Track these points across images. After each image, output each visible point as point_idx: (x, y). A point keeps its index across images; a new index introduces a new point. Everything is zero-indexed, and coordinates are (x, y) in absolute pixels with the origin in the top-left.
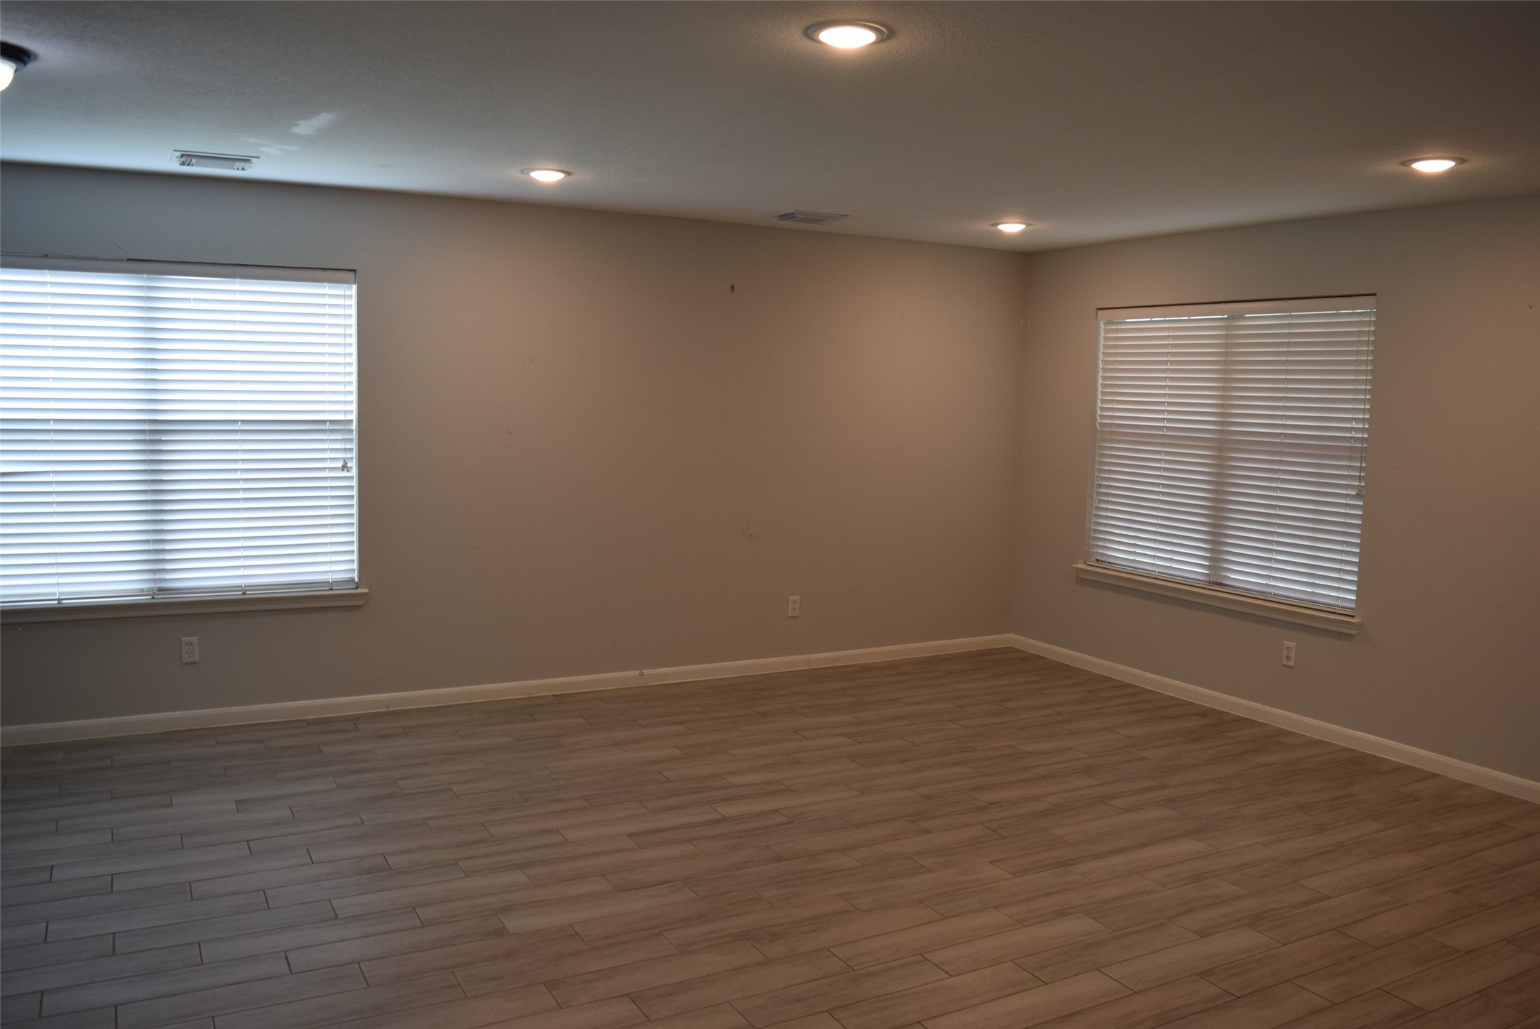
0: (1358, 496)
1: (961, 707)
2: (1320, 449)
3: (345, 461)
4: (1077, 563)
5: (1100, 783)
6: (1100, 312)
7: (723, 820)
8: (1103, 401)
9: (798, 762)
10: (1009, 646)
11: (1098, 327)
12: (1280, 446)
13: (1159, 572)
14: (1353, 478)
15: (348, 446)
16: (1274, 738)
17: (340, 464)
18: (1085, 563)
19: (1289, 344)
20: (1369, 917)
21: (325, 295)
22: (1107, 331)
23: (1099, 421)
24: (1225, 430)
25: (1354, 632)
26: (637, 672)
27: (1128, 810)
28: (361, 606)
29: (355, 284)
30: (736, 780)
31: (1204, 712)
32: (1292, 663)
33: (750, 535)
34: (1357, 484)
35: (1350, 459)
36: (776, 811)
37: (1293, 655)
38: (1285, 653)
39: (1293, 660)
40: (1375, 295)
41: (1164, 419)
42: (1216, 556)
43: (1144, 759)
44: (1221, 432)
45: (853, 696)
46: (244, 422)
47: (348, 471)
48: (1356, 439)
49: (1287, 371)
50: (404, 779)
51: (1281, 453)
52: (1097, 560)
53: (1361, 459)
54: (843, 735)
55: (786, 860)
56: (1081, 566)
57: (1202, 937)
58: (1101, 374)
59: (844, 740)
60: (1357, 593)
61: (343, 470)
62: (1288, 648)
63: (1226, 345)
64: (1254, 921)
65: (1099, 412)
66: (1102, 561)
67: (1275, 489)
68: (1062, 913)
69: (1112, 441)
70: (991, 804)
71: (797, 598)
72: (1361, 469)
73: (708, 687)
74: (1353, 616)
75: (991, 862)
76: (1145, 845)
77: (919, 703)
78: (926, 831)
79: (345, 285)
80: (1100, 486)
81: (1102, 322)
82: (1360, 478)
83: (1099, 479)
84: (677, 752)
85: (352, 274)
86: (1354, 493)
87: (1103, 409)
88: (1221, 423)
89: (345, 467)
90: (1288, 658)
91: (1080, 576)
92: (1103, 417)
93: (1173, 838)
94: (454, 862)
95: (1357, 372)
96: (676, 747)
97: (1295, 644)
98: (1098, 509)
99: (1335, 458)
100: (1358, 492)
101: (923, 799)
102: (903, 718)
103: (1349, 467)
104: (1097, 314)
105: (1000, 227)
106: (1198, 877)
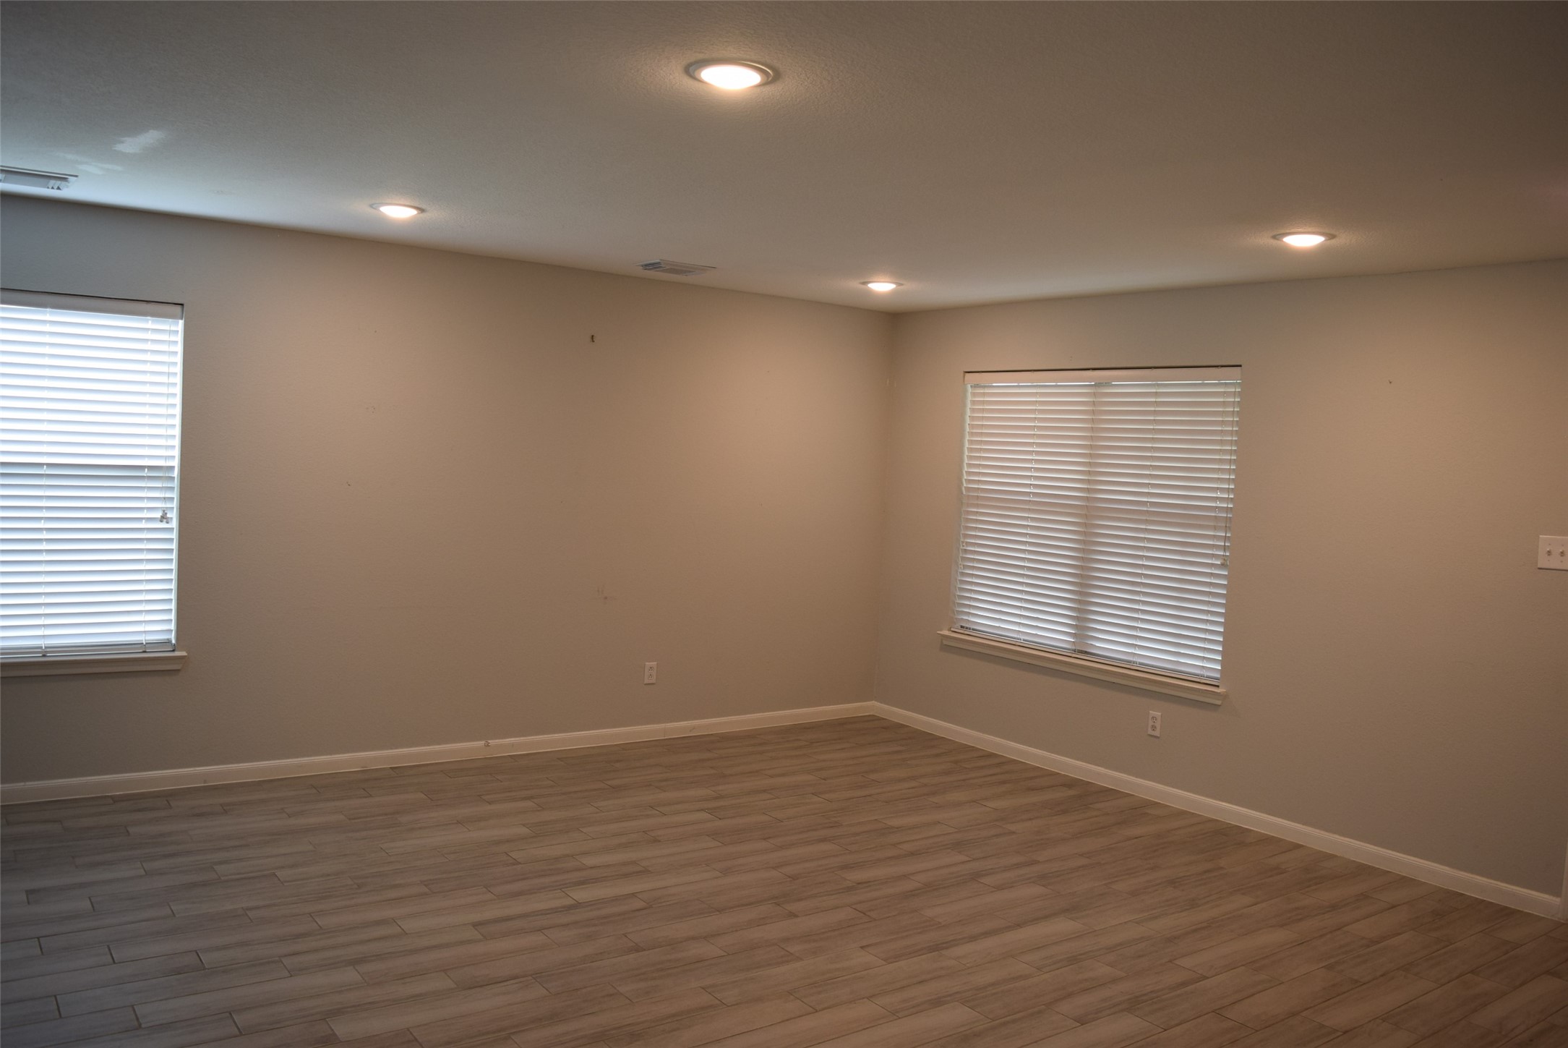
0: (1223, 566)
1: (824, 779)
2: (1187, 518)
3: (164, 511)
4: (941, 630)
5: (967, 859)
6: (967, 374)
7: (577, 905)
8: (970, 465)
9: (656, 841)
10: (871, 714)
11: (965, 391)
12: (1146, 515)
13: (1024, 640)
14: (1218, 547)
15: (168, 495)
16: (1140, 810)
17: (158, 515)
18: (950, 630)
19: (1155, 413)
20: (1247, 998)
21: (148, 329)
22: (974, 394)
23: (965, 485)
24: (1092, 498)
25: (1219, 702)
26: (483, 742)
27: (1000, 888)
28: (179, 670)
29: (182, 319)
30: (589, 861)
31: (1072, 783)
32: (1157, 733)
33: (606, 598)
34: (1222, 553)
35: (1215, 528)
36: (633, 895)
37: (1158, 724)
38: (1151, 723)
39: (1158, 728)
40: (1240, 366)
41: (1031, 484)
42: (1082, 624)
43: (1013, 833)
44: (1087, 499)
45: (712, 768)
46: (50, 465)
47: (167, 523)
48: (1221, 509)
49: (1153, 440)
50: (221, 863)
51: (1147, 522)
52: (962, 627)
53: (1226, 529)
54: (702, 810)
55: (645, 950)
56: (946, 632)
57: (1082, 1025)
58: (967, 438)
59: (702, 816)
60: (1222, 663)
61: (161, 521)
62: (1153, 717)
63: (1093, 412)
64: (1133, 1005)
65: (965, 477)
66: (967, 628)
67: (1141, 557)
68: (937, 1002)
69: (978, 506)
70: (859, 884)
71: (654, 663)
72: (1225, 538)
73: (558, 759)
74: (1218, 686)
75: (862, 947)
76: (1019, 925)
77: (783, 775)
78: (793, 915)
79: (170, 320)
80: (966, 551)
81: (969, 386)
82: (1225, 548)
83: (964, 544)
84: (524, 831)
85: (179, 308)
86: (1219, 563)
87: (969, 473)
88: (1088, 490)
89: (164, 518)
90: (1154, 728)
91: (945, 642)
92: (969, 481)
93: (1046, 917)
94: (277, 958)
95: (1222, 442)
96: (524, 825)
97: (1160, 714)
98: (963, 574)
99: (1201, 527)
100: (1222, 561)
101: (788, 879)
102: (765, 791)
103: (1214, 537)
104: (964, 377)
105: (870, 285)
106: (1073, 960)
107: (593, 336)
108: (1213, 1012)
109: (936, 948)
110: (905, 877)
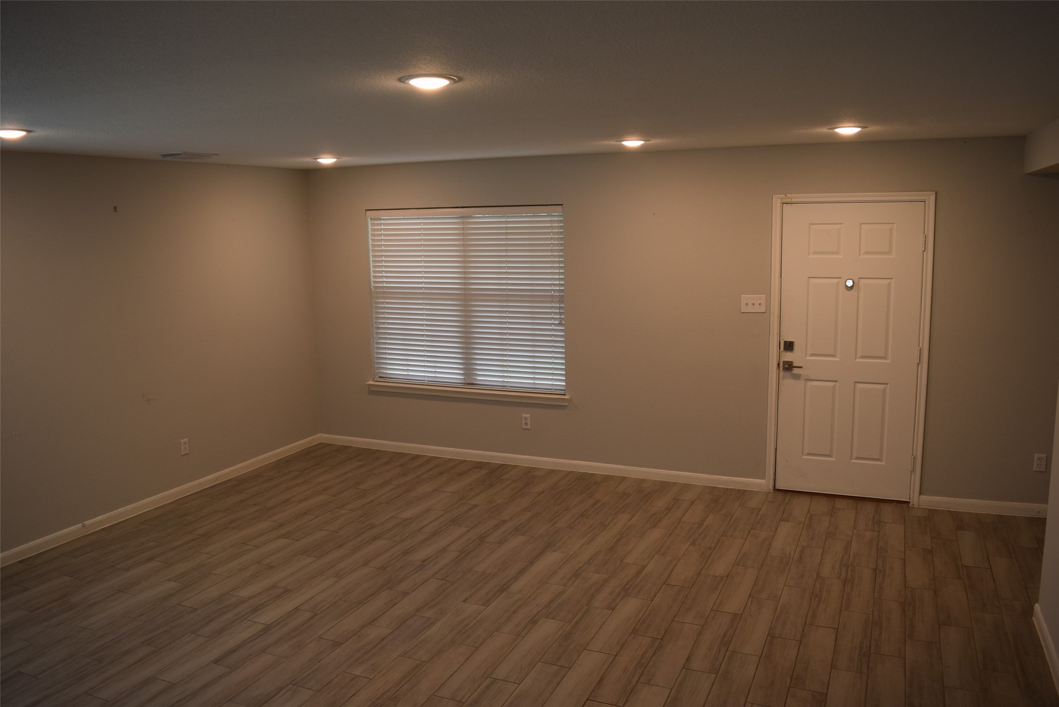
0: (560, 324)
1: (335, 496)
2: (533, 297)
4: (368, 381)
5: (467, 529)
6: (367, 211)
7: (267, 629)
8: (375, 272)
9: (271, 567)
10: (320, 442)
11: (367, 222)
12: (505, 297)
13: (428, 381)
14: (555, 313)
16: (529, 476)
18: (374, 380)
19: (506, 234)
22: (373, 225)
23: (373, 285)
24: (467, 288)
25: (567, 404)
26: (79, 525)
30: (245, 593)
32: (529, 427)
33: (149, 400)
34: (559, 317)
35: (552, 302)
36: (297, 609)
37: (529, 422)
38: (524, 422)
39: (529, 424)
40: (562, 205)
42: (468, 366)
43: (476, 506)
44: (465, 289)
45: (255, 505)
48: (555, 291)
49: (507, 251)
51: (507, 301)
52: (380, 377)
53: (561, 302)
54: (280, 537)
55: (343, 644)
56: (371, 383)
57: (613, 610)
58: (371, 254)
59: (283, 542)
60: (565, 381)
62: (525, 418)
63: (463, 234)
64: (626, 591)
65: (372, 279)
66: (386, 378)
67: (505, 323)
69: (385, 298)
70: (423, 562)
71: (186, 440)
72: (560, 308)
74: (565, 395)
75: (464, 601)
76: (532, 563)
77: (306, 499)
78: (406, 594)
80: (379, 328)
81: (369, 219)
82: (560, 314)
83: (377, 324)
84: (174, 584)
86: (557, 322)
87: (375, 277)
88: (465, 284)
90: (526, 424)
91: (371, 389)
92: (375, 282)
95: (551, 251)
96: (170, 580)
97: (529, 415)
98: (378, 343)
99: (542, 302)
100: (560, 322)
101: (381, 570)
102: (305, 513)
103: (552, 307)
104: (366, 212)
105: (318, 160)
106: (576, 575)
107: (115, 207)
108: (664, 584)
109: (503, 589)
110: (444, 550)
